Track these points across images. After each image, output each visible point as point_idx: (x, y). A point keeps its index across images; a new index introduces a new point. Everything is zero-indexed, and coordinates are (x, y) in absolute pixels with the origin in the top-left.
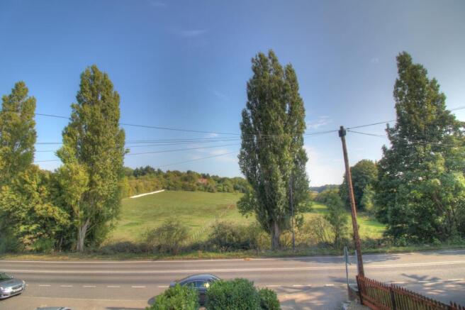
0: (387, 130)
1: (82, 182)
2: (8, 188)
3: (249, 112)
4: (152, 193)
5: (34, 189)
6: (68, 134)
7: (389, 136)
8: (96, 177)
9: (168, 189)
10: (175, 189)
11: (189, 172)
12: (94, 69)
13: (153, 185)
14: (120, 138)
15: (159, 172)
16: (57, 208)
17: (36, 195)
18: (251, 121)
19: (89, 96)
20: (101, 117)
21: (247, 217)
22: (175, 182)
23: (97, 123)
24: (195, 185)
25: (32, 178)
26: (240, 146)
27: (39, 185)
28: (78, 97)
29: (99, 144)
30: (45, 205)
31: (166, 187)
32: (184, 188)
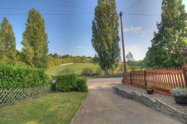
0: (157, 25)
1: (31, 53)
2: (5, 56)
3: (96, 21)
4: (68, 64)
5: (14, 56)
6: (24, 35)
7: (158, 28)
8: (37, 51)
9: (75, 62)
10: (78, 62)
11: (83, 56)
12: (33, 9)
13: (69, 61)
14: (45, 36)
15: (72, 56)
16: (23, 63)
17: (15, 58)
18: (96, 25)
19: (31, 20)
20: (37, 28)
21: (95, 65)
22: (77, 60)
23: (36, 30)
24: (85, 61)
25: (13, 52)
26: (92, 36)
27: (16, 55)
28: (28, 21)
29: (37, 38)
30: (19, 62)
31: (74, 62)
32: (81, 62)
